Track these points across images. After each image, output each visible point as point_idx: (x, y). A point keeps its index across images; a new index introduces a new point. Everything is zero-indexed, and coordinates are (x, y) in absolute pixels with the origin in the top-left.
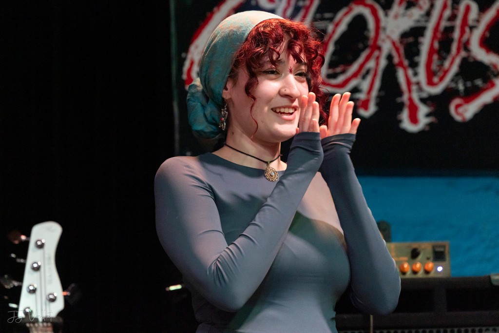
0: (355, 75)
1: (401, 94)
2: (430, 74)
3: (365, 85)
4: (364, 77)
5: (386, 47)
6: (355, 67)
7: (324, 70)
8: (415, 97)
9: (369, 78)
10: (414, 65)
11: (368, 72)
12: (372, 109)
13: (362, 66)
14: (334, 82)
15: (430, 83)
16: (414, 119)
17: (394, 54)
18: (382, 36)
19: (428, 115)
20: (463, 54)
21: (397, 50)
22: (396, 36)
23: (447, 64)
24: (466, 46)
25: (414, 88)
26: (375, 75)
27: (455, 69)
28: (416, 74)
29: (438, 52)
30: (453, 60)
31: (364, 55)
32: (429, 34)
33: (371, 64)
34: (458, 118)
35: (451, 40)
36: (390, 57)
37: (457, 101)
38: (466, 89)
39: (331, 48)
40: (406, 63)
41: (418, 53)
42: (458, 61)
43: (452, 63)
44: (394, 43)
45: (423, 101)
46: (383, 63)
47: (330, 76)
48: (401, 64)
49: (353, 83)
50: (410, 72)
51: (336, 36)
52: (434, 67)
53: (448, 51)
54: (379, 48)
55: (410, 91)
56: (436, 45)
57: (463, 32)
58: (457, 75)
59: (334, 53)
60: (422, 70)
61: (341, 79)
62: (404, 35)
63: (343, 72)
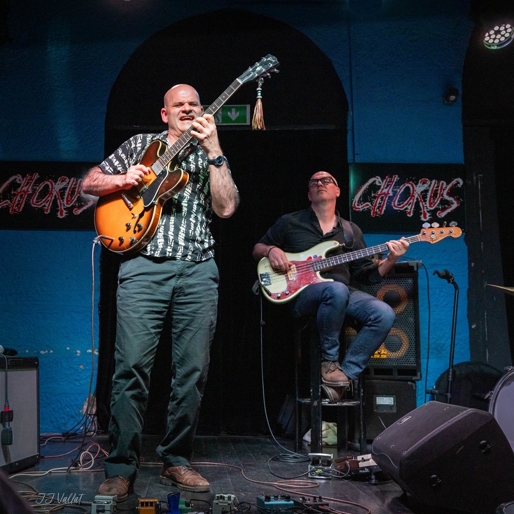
0: (406, 204)
1: (421, 210)
2: (430, 204)
3: (409, 207)
4: (409, 205)
5: (416, 196)
6: (406, 202)
7: (396, 203)
8: (425, 210)
9: (411, 205)
10: (425, 201)
11: (410, 203)
12: (412, 214)
13: (408, 202)
14: (399, 206)
15: (430, 206)
16: (425, 217)
17: (419, 198)
18: (415, 192)
19: (429, 216)
20: (441, 197)
21: (420, 197)
22: (419, 193)
23: (436, 201)
24: (442, 195)
25: (425, 208)
26: (413, 204)
27: (438, 202)
28: (426, 204)
29: (433, 197)
30: (438, 199)
31: (409, 198)
32: (430, 192)
33: (411, 201)
34: (440, 217)
35: (438, 193)
36: (417, 199)
37: (439, 212)
38: (442, 208)
39: (399, 196)
40: (423, 200)
41: (426, 197)
42: (439, 200)
43: (437, 200)
44: (419, 195)
45: (428, 212)
46: (415, 201)
47: (398, 205)
48: (421, 201)
49: (406, 207)
50: (424, 203)
51: (400, 193)
52: (432, 202)
53: (436, 197)
54: (414, 196)
55: (424, 209)
56: (432, 195)
57: (441, 191)
58: (439, 204)
59: (399, 198)
60: (428, 202)
61: (402, 205)
62: (422, 192)
63: (403, 203)
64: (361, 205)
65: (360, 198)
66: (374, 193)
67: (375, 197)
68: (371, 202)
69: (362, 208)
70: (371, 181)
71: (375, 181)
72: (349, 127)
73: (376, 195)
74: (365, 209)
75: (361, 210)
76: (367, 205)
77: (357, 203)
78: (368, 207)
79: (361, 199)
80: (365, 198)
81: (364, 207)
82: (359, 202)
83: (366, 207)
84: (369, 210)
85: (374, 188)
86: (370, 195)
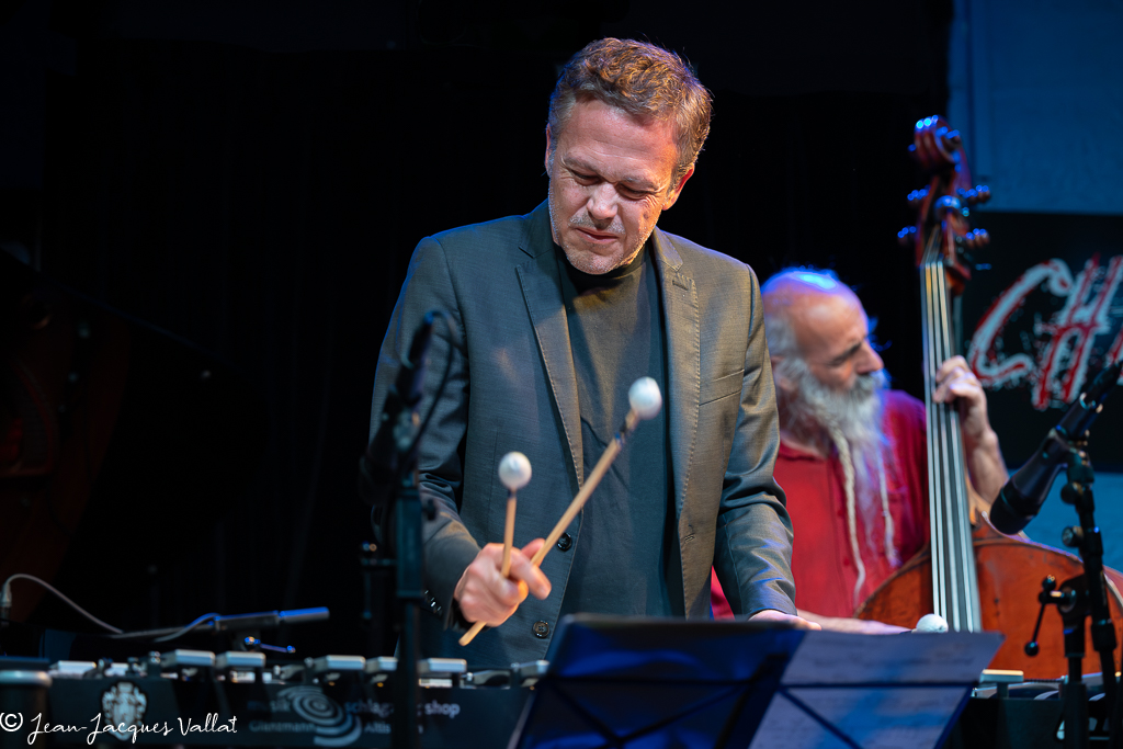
64: (999, 363)
65: (993, 342)
66: (1047, 319)
67: (1046, 338)
68: (1034, 354)
69: (1001, 375)
70: (1032, 278)
71: (1046, 280)
72: (956, 75)
73: (1052, 330)
74: (1010, 381)
75: (998, 383)
76: (1020, 366)
77: (981, 359)
78: (1020, 373)
79: (999, 344)
80: (1013, 339)
81: (1006, 371)
82: (992, 354)
83: (1015, 375)
84: (1024, 387)
85: (1044, 303)
86: (1030, 329)
